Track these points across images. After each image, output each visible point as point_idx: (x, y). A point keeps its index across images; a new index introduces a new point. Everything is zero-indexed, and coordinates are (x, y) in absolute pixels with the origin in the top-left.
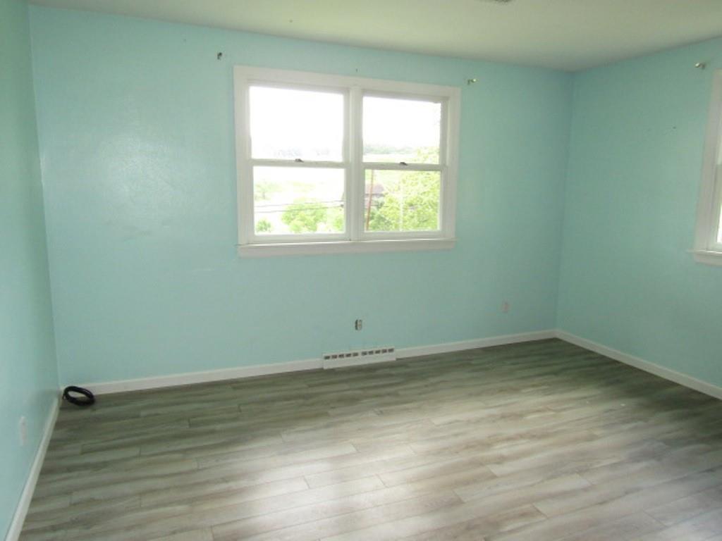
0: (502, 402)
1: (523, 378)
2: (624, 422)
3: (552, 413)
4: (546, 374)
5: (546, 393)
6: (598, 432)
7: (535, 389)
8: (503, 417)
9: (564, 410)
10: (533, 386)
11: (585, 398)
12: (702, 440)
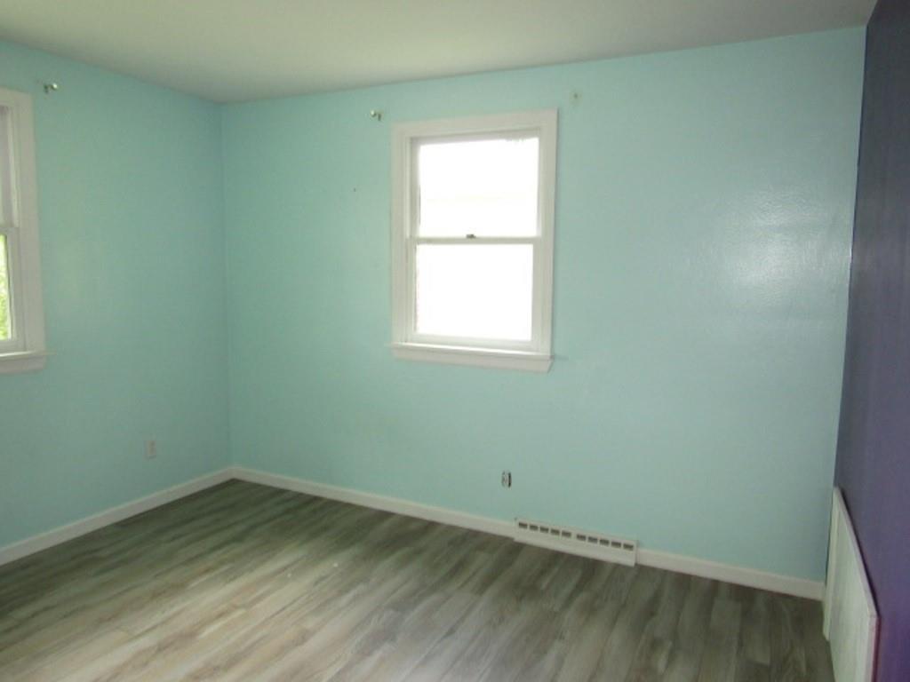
0: (158, 617)
1: (191, 560)
2: (342, 593)
3: (240, 612)
4: (226, 543)
5: (230, 576)
6: (310, 624)
7: (213, 574)
8: (161, 648)
9: (259, 599)
10: (207, 571)
11: (285, 569)
12: (434, 589)
